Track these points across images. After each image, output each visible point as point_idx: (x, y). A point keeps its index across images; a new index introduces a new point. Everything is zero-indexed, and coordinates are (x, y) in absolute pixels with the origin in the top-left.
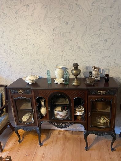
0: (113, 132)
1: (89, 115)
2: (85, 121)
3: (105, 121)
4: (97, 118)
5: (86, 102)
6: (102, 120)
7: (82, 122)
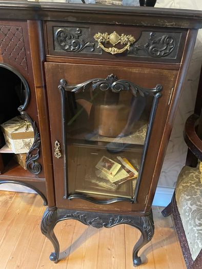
0: (145, 215)
1: (57, 154)
2: (40, 176)
3: (124, 175)
4: (99, 165)
5: (38, 93)
6: (114, 173)
7: (32, 177)
